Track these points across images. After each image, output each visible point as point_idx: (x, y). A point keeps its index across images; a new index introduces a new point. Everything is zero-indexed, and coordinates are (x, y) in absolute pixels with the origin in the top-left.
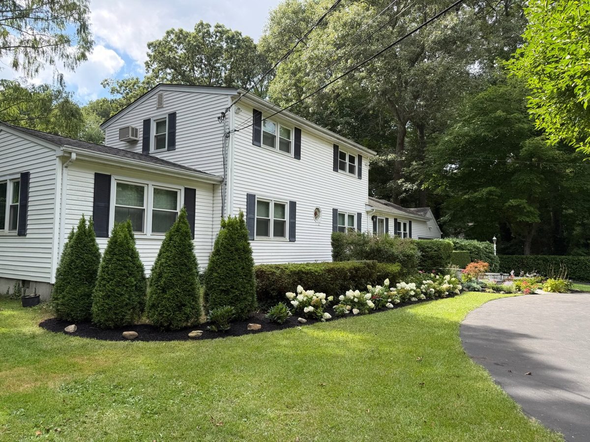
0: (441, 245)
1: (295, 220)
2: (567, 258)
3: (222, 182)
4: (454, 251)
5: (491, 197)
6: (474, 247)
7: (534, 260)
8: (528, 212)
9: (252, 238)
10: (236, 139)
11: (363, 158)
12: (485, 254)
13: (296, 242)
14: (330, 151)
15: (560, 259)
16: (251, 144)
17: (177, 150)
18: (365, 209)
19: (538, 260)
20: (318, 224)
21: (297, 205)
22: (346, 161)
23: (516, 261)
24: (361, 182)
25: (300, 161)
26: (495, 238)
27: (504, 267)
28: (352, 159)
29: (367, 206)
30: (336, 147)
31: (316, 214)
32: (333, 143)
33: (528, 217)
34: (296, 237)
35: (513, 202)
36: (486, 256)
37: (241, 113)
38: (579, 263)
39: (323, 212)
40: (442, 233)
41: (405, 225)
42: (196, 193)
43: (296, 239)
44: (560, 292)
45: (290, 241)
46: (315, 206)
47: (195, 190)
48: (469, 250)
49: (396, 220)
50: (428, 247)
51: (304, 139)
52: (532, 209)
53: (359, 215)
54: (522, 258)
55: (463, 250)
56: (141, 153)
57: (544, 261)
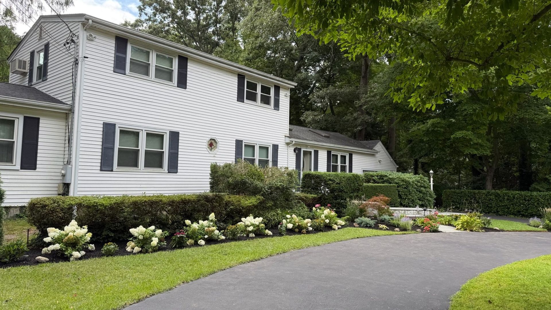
0: (344, 178)
1: (178, 150)
2: (519, 194)
3: (71, 110)
4: (365, 184)
5: (436, 129)
6: (403, 181)
7: (486, 195)
8: (475, 144)
9: (111, 169)
10: (86, 66)
11: (280, 88)
12: (415, 188)
13: (178, 174)
14: (234, 81)
15: (512, 194)
16: (112, 72)
17: (48, 80)
18: (284, 141)
19: (490, 195)
20: (213, 155)
21: (180, 135)
22: (258, 92)
23: (468, 196)
24: (279, 113)
25: (187, 90)
26: (431, 172)
27: (456, 202)
28: (265, 90)
29: (286, 137)
30: (241, 77)
31: (211, 145)
32: (237, 73)
33: (477, 149)
34: (179, 168)
35: (459, 134)
36: (417, 191)
37: (96, 40)
38: (531, 199)
39: (220, 143)
40: (398, 167)
41: (343, 158)
42: (40, 122)
43: (179, 171)
44: (472, 231)
45: (169, 172)
46: (209, 136)
47: (39, 118)
48: (397, 183)
49: (329, 153)
50: (330, 180)
51: (191, 67)
52: (480, 141)
53: (276, 148)
54: (475, 194)
55: (390, 183)
56: (27, 85)
57: (496, 196)
